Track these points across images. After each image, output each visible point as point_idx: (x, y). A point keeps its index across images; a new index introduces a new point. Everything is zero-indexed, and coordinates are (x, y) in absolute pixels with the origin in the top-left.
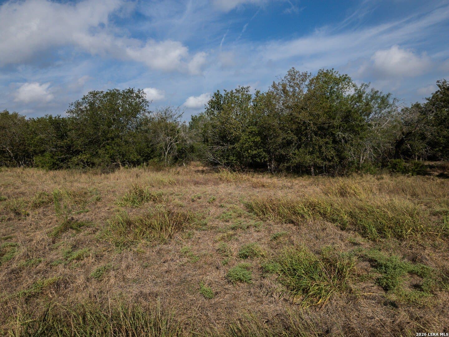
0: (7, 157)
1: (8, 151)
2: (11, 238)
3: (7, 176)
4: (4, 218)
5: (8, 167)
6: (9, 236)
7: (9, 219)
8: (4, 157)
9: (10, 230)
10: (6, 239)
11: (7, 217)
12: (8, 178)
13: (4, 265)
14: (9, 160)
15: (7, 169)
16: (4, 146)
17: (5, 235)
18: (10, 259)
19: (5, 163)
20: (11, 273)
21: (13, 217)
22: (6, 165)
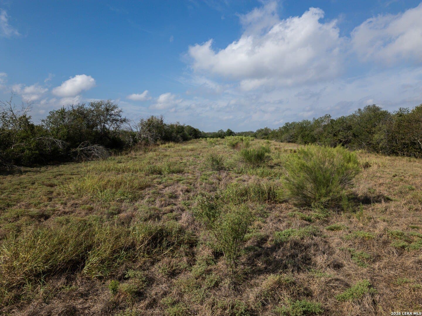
0: (417, 149)
1: (419, 143)
2: (418, 228)
3: (415, 166)
4: (411, 207)
5: (416, 158)
6: (416, 226)
7: (417, 210)
8: (415, 149)
9: (418, 220)
10: (413, 228)
11: (415, 207)
12: (416, 169)
13: (411, 252)
14: (419, 152)
15: (415, 159)
16: (416, 138)
17: (412, 224)
18: (417, 249)
19: (414, 154)
20: (418, 263)
21: (420, 209)
22: (414, 155)
